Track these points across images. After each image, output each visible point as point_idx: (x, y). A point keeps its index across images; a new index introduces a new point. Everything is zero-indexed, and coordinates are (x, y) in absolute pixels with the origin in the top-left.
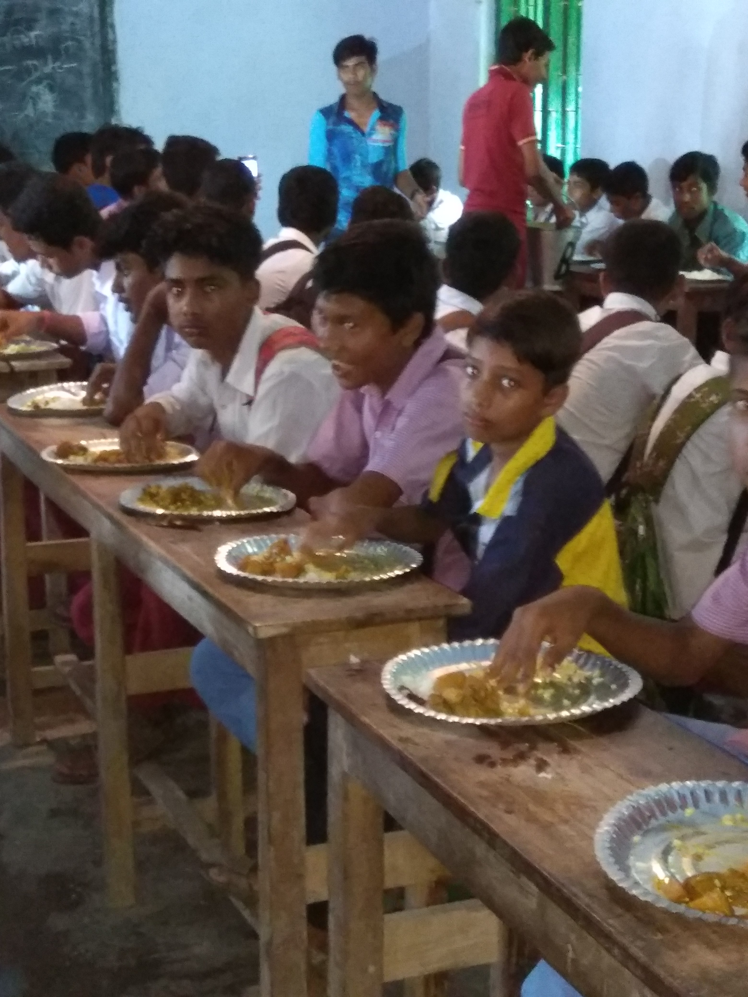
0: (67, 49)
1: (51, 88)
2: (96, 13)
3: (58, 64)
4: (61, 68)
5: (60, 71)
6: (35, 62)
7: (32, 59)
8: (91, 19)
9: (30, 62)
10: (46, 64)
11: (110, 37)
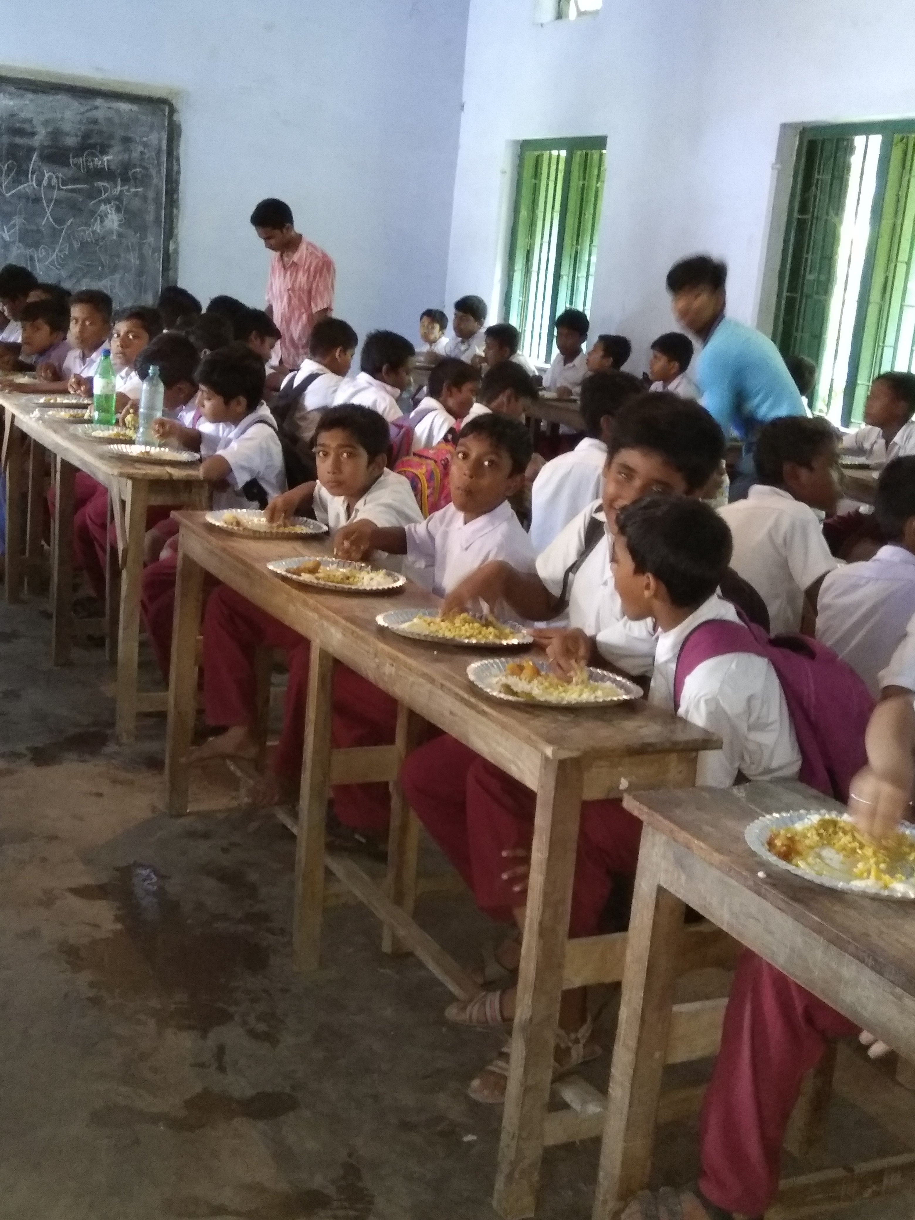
0: (135, 175)
1: (118, 210)
2: (164, 147)
3: (126, 188)
4: (128, 191)
5: (127, 193)
6: (106, 184)
7: (102, 181)
8: (159, 151)
9: (100, 184)
10: (116, 187)
11: (175, 168)
